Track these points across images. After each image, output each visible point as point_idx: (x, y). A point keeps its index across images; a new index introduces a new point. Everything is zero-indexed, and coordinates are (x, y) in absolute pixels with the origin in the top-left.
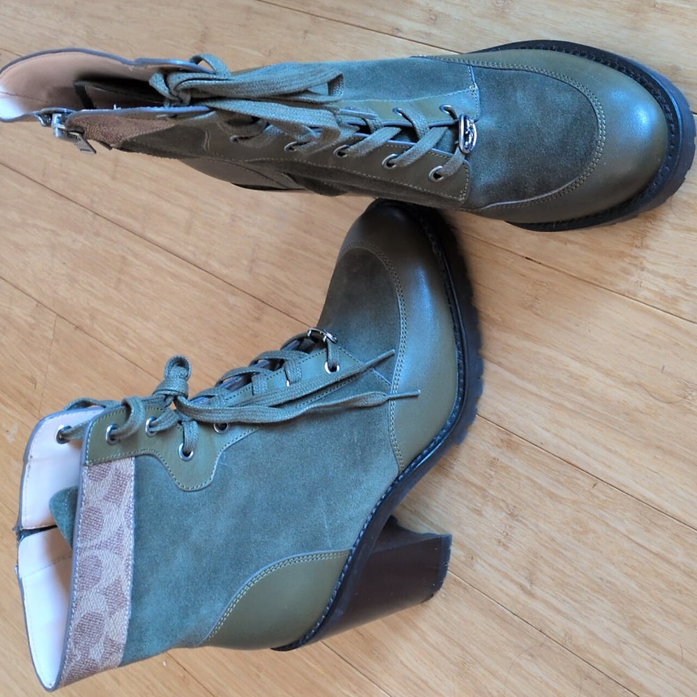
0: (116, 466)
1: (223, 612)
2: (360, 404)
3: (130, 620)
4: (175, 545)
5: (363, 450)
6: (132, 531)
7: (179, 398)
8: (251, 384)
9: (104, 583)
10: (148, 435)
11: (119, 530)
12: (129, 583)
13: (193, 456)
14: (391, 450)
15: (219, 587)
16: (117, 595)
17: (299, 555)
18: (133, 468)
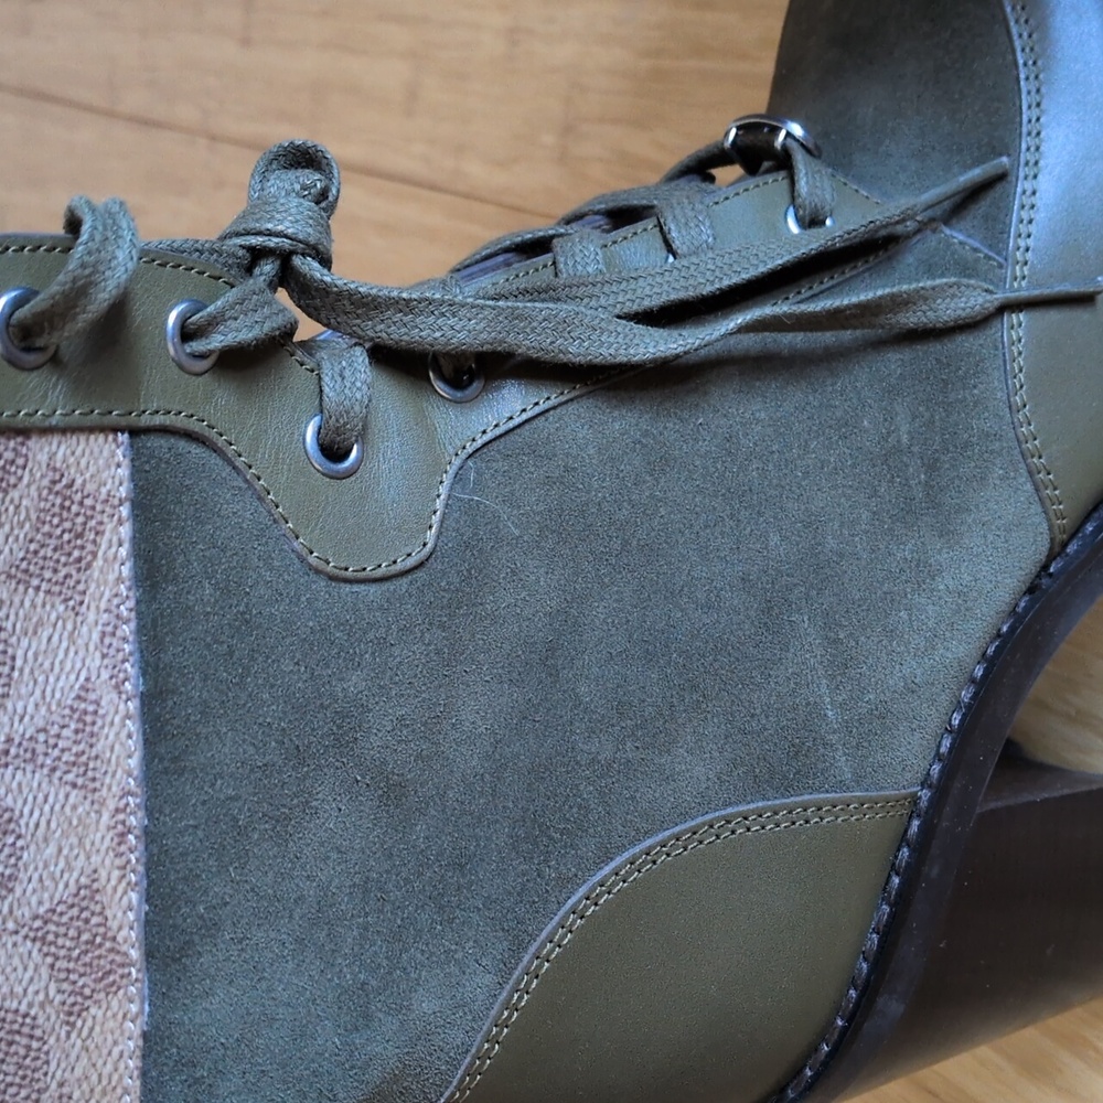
0: (52, 456)
1: (497, 1007)
2: (910, 319)
3: (145, 1036)
4: (303, 763)
5: (932, 467)
6: (133, 706)
7: (297, 261)
8: (550, 255)
9: (31, 898)
10: (181, 367)
11: (78, 697)
12: (134, 896)
13: (360, 460)
14: (1023, 471)
15: (475, 917)
16: (92, 942)
17: (743, 808)
18: (124, 472)
